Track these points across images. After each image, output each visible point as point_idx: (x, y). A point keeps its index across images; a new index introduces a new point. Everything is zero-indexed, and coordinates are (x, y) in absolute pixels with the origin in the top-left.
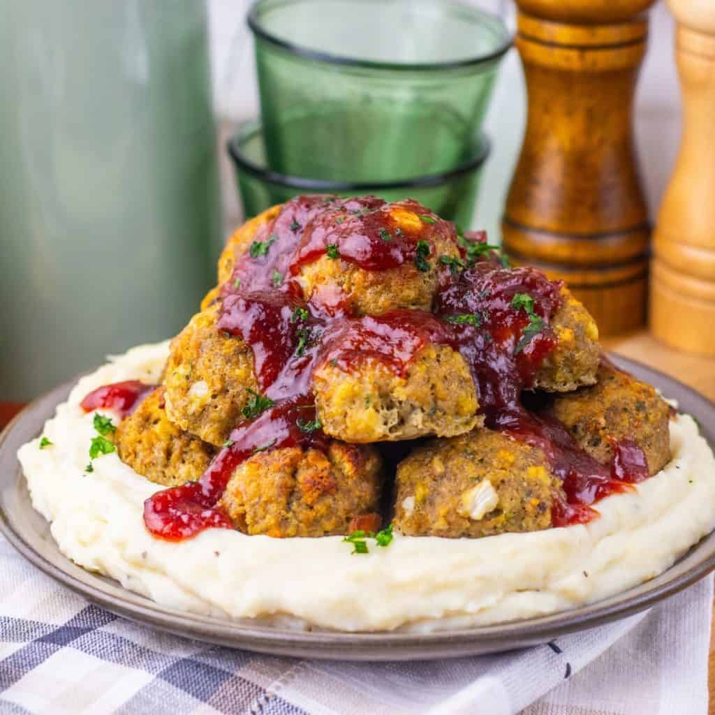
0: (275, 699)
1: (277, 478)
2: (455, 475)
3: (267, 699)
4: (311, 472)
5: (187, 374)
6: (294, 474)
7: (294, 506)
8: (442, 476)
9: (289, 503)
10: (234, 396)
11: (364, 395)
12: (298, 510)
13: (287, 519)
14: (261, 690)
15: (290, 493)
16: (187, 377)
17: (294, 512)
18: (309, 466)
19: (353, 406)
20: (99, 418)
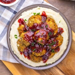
5: (32, 21)
15: (20, 30)
18: (22, 31)
19: (22, 35)
20: (39, 13)
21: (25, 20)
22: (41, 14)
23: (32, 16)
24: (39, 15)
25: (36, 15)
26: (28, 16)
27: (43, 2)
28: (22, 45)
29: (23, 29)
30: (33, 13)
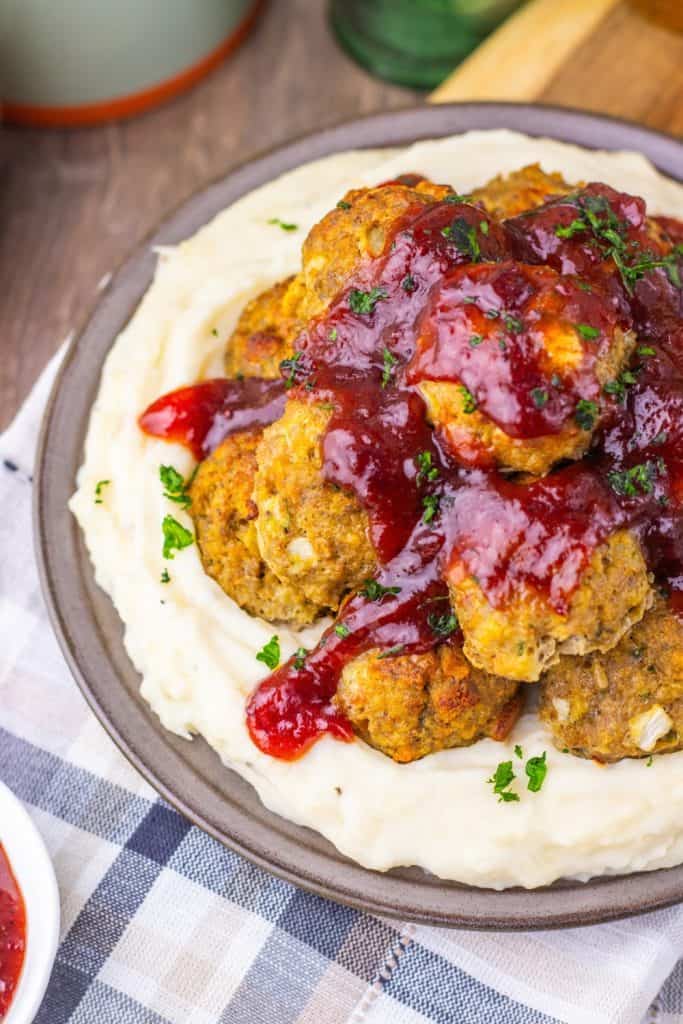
0: (413, 946)
1: (407, 697)
2: (620, 692)
3: (402, 947)
4: (446, 686)
5: (286, 526)
6: (426, 687)
7: (427, 723)
8: (605, 691)
9: (421, 720)
10: (345, 563)
11: (517, 640)
12: (431, 727)
13: (418, 740)
14: (396, 934)
15: (421, 710)
16: (286, 531)
17: (427, 729)
18: (444, 678)
19: (503, 650)
20: (166, 472)
21: (267, 656)
22: (177, 455)
23: (207, 563)
24: (188, 487)
25: (187, 522)
26: (207, 628)
27: (11, 466)
28: (645, 669)
29: (409, 662)
30: (172, 557)
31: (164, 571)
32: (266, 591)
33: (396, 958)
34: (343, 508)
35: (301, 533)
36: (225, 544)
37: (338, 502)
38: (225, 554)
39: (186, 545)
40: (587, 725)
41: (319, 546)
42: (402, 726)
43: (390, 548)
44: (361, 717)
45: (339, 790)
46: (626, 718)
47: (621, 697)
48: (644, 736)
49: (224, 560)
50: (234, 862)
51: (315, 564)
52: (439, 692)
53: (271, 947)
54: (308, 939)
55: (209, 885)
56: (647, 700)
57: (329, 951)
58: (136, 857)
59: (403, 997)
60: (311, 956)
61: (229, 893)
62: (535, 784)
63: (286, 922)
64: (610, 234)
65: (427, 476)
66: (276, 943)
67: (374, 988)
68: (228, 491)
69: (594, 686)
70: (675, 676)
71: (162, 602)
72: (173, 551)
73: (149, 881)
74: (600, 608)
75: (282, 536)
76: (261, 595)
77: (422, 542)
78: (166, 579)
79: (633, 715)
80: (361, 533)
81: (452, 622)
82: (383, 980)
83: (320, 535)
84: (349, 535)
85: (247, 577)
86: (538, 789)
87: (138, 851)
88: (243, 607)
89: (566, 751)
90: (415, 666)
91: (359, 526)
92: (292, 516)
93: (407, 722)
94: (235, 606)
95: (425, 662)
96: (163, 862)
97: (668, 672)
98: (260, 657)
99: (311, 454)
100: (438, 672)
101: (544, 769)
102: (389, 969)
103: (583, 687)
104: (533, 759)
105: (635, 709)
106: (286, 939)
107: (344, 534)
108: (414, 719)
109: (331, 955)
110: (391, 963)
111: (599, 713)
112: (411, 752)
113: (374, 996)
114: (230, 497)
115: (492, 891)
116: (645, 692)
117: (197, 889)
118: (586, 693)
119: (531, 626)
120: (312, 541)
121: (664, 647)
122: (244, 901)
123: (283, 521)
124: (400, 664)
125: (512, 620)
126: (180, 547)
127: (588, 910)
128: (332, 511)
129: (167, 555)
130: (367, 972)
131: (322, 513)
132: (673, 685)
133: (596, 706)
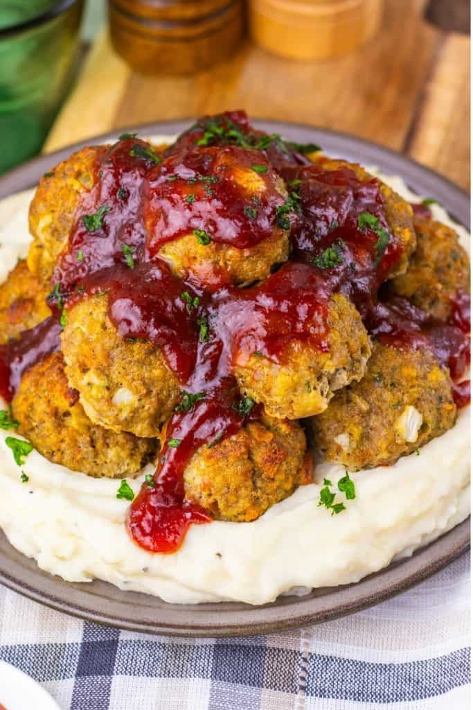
0: (312, 657)
1: (239, 467)
2: (379, 408)
3: (305, 660)
4: (263, 450)
5: (107, 384)
6: (249, 456)
7: (259, 484)
8: (369, 412)
9: (254, 483)
10: (158, 394)
11: (304, 381)
12: (264, 485)
13: (258, 499)
14: (297, 653)
15: (253, 474)
16: (108, 388)
17: (260, 488)
18: (259, 444)
19: (297, 394)
21: (123, 494)
23: (50, 456)
24: (11, 414)
26: (72, 496)
28: (389, 386)
29: (231, 442)
30: (23, 463)
31: (22, 474)
32: (101, 456)
33: (304, 669)
34: (143, 352)
35: (119, 385)
36: (60, 433)
37: (138, 349)
38: (62, 441)
39: (29, 452)
40: (366, 443)
41: (136, 387)
42: (243, 492)
43: (186, 369)
44: (211, 500)
45: (219, 555)
46: (391, 424)
47: (382, 412)
48: (409, 432)
49: (63, 446)
50: (160, 653)
51: (137, 404)
52: (259, 457)
53: (214, 694)
54: (238, 678)
55: (150, 674)
56: (399, 407)
57: (257, 683)
58: (88, 679)
59: (322, 694)
60: (245, 691)
61: (167, 673)
62: (351, 495)
63: (217, 675)
64: (233, 133)
65: (192, 305)
66: (217, 690)
67: (300, 695)
68: (46, 397)
69: (361, 411)
70: (410, 384)
71: (31, 492)
72: (22, 458)
73: (107, 690)
74: (347, 343)
75: (106, 393)
76: (98, 461)
77: (207, 352)
78: (25, 478)
79: (395, 420)
80: (161, 367)
81: (249, 403)
82: (303, 688)
83: (133, 380)
84: (154, 371)
85: (85, 450)
86: (354, 497)
87: (88, 674)
88: (89, 475)
89: (358, 471)
90: (236, 442)
91: (158, 363)
92: (108, 376)
93: (246, 488)
94: (83, 475)
95: (242, 437)
96: (110, 673)
97: (404, 383)
98: (118, 496)
99: (104, 327)
100: (253, 441)
101: (352, 484)
102: (303, 679)
103: (353, 417)
104: (341, 480)
105: (394, 416)
106: (224, 686)
107: (151, 371)
108: (250, 483)
109: (260, 685)
110: (303, 674)
111: (371, 429)
112: (257, 509)
113: (302, 701)
114: (49, 401)
115: (352, 585)
116: (396, 401)
117: (143, 680)
118: (357, 418)
119: (310, 368)
120: (130, 386)
121: (394, 369)
122: (181, 673)
123: (104, 383)
124: (225, 446)
125: (296, 368)
126: (26, 454)
127: (424, 567)
128: (137, 357)
129: (19, 463)
130: (289, 685)
131: (130, 362)
132: (411, 390)
133: (367, 426)
